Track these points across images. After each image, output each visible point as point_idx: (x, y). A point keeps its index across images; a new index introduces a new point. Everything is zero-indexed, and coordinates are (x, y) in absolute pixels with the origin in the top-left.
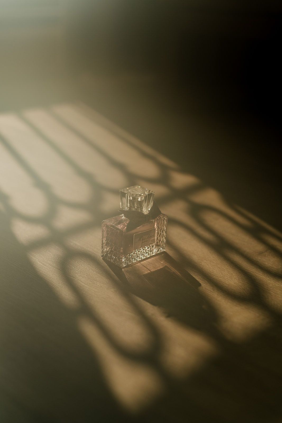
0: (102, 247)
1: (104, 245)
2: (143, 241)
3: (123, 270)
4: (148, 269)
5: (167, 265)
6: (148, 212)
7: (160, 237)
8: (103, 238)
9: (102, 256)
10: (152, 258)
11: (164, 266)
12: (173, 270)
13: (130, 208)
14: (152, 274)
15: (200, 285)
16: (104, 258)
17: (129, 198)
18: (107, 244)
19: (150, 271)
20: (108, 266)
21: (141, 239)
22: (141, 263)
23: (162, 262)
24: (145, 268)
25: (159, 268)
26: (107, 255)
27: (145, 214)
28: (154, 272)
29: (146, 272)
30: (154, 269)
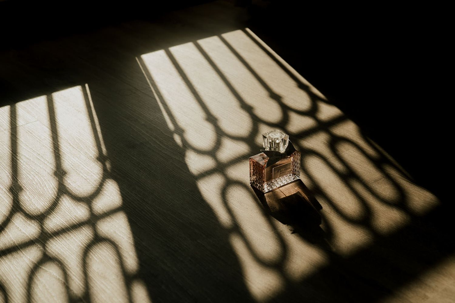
0: (250, 177)
1: (252, 175)
2: (281, 173)
3: (265, 195)
4: (284, 194)
5: (299, 191)
6: (284, 150)
7: (296, 168)
8: (250, 170)
9: (250, 183)
10: (289, 185)
11: (297, 192)
12: (303, 195)
13: (270, 148)
14: (287, 198)
15: (321, 208)
16: (252, 184)
17: (269, 141)
18: (254, 175)
19: (285, 196)
20: (254, 192)
21: (279, 171)
22: (280, 189)
23: (296, 189)
24: (282, 193)
25: (293, 193)
26: (253, 182)
27: (281, 153)
28: (289, 197)
29: (283, 196)
30: (289, 194)
